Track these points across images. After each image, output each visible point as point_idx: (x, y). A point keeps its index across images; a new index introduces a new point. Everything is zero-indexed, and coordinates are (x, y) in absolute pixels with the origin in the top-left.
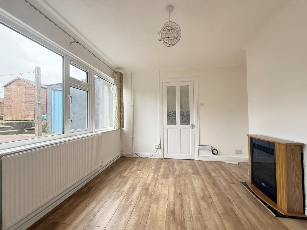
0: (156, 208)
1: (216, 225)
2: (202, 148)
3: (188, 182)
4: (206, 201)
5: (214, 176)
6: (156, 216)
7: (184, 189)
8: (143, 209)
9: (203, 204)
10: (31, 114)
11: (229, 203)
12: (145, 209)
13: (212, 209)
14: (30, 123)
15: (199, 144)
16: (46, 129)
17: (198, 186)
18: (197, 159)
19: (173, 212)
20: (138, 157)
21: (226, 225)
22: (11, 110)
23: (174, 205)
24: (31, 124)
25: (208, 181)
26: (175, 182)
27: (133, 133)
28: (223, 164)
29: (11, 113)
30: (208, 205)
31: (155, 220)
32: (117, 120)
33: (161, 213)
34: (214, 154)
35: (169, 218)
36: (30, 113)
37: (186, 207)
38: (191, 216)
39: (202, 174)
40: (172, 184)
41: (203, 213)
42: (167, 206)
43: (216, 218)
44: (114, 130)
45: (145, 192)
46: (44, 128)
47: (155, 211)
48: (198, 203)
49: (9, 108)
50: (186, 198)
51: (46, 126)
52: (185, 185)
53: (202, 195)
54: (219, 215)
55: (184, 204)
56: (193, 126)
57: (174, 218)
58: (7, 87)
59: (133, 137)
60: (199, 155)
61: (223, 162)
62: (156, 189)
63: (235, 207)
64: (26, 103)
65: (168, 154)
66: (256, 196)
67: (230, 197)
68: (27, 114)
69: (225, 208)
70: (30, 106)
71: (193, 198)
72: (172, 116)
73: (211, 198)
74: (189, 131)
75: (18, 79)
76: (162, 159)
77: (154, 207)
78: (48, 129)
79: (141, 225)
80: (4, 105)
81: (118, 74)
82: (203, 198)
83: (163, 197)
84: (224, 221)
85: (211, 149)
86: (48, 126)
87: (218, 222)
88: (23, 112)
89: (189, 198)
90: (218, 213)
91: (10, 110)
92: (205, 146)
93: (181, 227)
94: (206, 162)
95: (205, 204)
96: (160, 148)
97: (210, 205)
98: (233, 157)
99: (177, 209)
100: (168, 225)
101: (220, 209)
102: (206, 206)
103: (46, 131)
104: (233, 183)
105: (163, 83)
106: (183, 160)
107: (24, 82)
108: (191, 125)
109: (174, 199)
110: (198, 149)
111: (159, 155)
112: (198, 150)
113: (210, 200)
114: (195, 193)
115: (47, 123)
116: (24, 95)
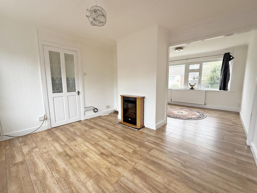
0: (90, 159)
1: (125, 145)
2: (87, 109)
3: (92, 135)
4: (112, 139)
5: (103, 125)
6: (95, 162)
7: (95, 140)
8: (81, 166)
9: (113, 141)
11: (122, 134)
12: (83, 165)
13: (118, 141)
15: (84, 107)
17: (101, 134)
18: (84, 118)
19: (102, 154)
21: (128, 143)
23: (99, 150)
25: (103, 129)
26: (84, 139)
28: (102, 117)
30: (115, 140)
31: (97, 165)
33: (96, 159)
34: (95, 112)
35: (103, 157)
37: (106, 147)
38: (113, 149)
39: (96, 127)
40: (84, 141)
41: (116, 144)
42: (96, 154)
43: (122, 143)
45: (68, 158)
47: (91, 161)
48: (110, 142)
50: (101, 143)
52: (93, 137)
53: (108, 137)
54: (122, 141)
55: (104, 147)
56: (79, 93)
57: (106, 156)
60: (84, 115)
61: (101, 116)
62: (76, 151)
63: (125, 135)
65: (56, 122)
66: (128, 126)
67: (120, 132)
69: (122, 137)
71: (105, 141)
72: (57, 83)
73: (113, 136)
74: (76, 97)
76: (50, 129)
77: (87, 160)
79: (91, 173)
82: (109, 138)
83: (87, 151)
84: (126, 142)
85: (93, 109)
87: (125, 144)
89: (103, 143)
90: (121, 140)
92: (89, 108)
93: (114, 156)
94: (91, 119)
95: (113, 140)
96: (47, 119)
97: (116, 139)
98: (105, 111)
99: (103, 151)
100: (107, 160)
101: (121, 139)
102: (114, 141)
104: (115, 125)
105: (43, 45)
106: (72, 124)
108: (77, 92)
109: (96, 148)
111: (46, 126)
112: (84, 112)
113: (113, 137)
114: (103, 138)
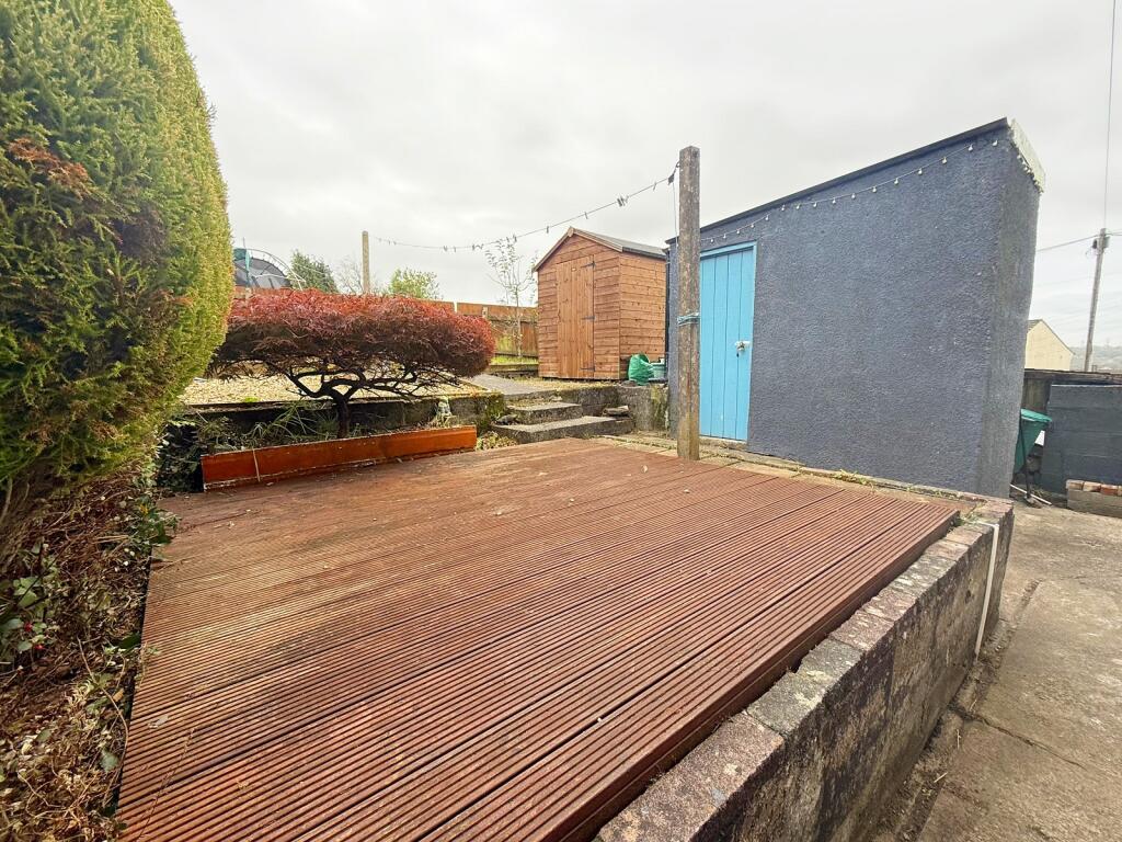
10: (611, 358)
14: (615, 389)
16: (666, 416)
22: (557, 343)
24: (617, 395)
29: (556, 354)
36: (607, 353)
46: (660, 411)
49: (550, 338)
51: (667, 405)
58: (545, 271)
64: (596, 319)
68: (598, 359)
70: (608, 329)
75: (574, 235)
78: (673, 416)
80: (540, 331)
86: (674, 404)
88: (588, 351)
91: (553, 345)
103: (667, 425)
107: (589, 244)
115: (669, 393)
116: (589, 291)
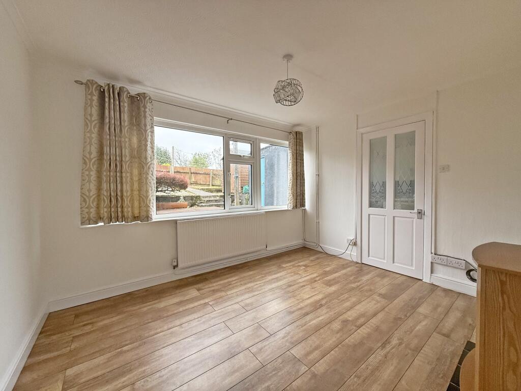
2: (439, 259)
15: (433, 251)
18: (429, 279)
20: (323, 251)
27: (318, 216)
32: (291, 196)
34: (474, 280)
44: (287, 209)
51: (249, 199)
56: (420, 213)
59: (318, 221)
60: (432, 272)
65: (370, 258)
72: (378, 191)
74: (412, 221)
81: (293, 135)
85: (464, 268)
92: (449, 258)
96: (355, 244)
105: (362, 134)
108: (416, 211)
110: (430, 261)
111: (352, 254)
112: (432, 263)
